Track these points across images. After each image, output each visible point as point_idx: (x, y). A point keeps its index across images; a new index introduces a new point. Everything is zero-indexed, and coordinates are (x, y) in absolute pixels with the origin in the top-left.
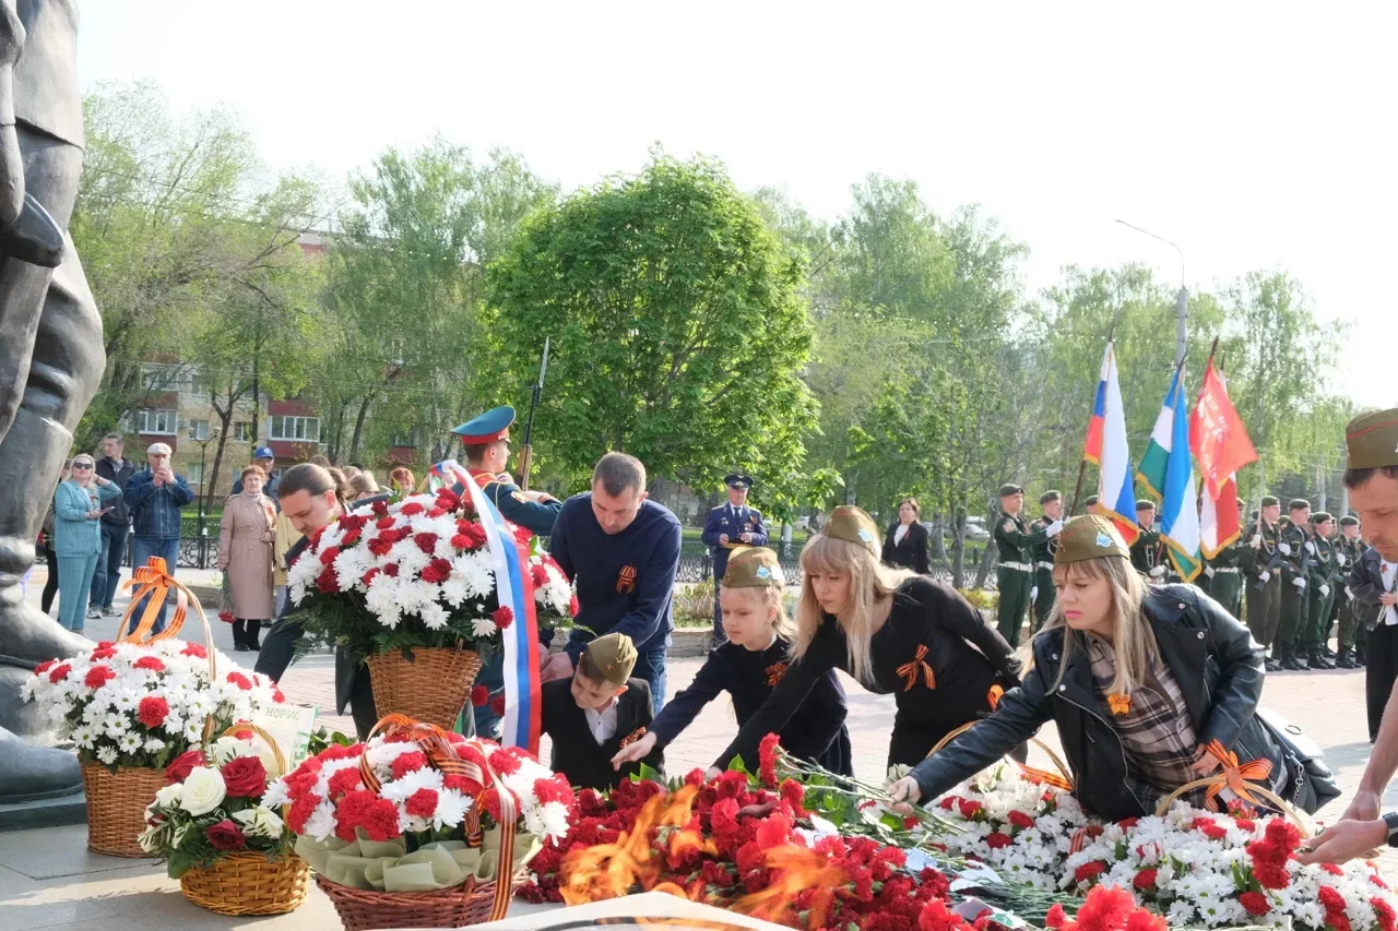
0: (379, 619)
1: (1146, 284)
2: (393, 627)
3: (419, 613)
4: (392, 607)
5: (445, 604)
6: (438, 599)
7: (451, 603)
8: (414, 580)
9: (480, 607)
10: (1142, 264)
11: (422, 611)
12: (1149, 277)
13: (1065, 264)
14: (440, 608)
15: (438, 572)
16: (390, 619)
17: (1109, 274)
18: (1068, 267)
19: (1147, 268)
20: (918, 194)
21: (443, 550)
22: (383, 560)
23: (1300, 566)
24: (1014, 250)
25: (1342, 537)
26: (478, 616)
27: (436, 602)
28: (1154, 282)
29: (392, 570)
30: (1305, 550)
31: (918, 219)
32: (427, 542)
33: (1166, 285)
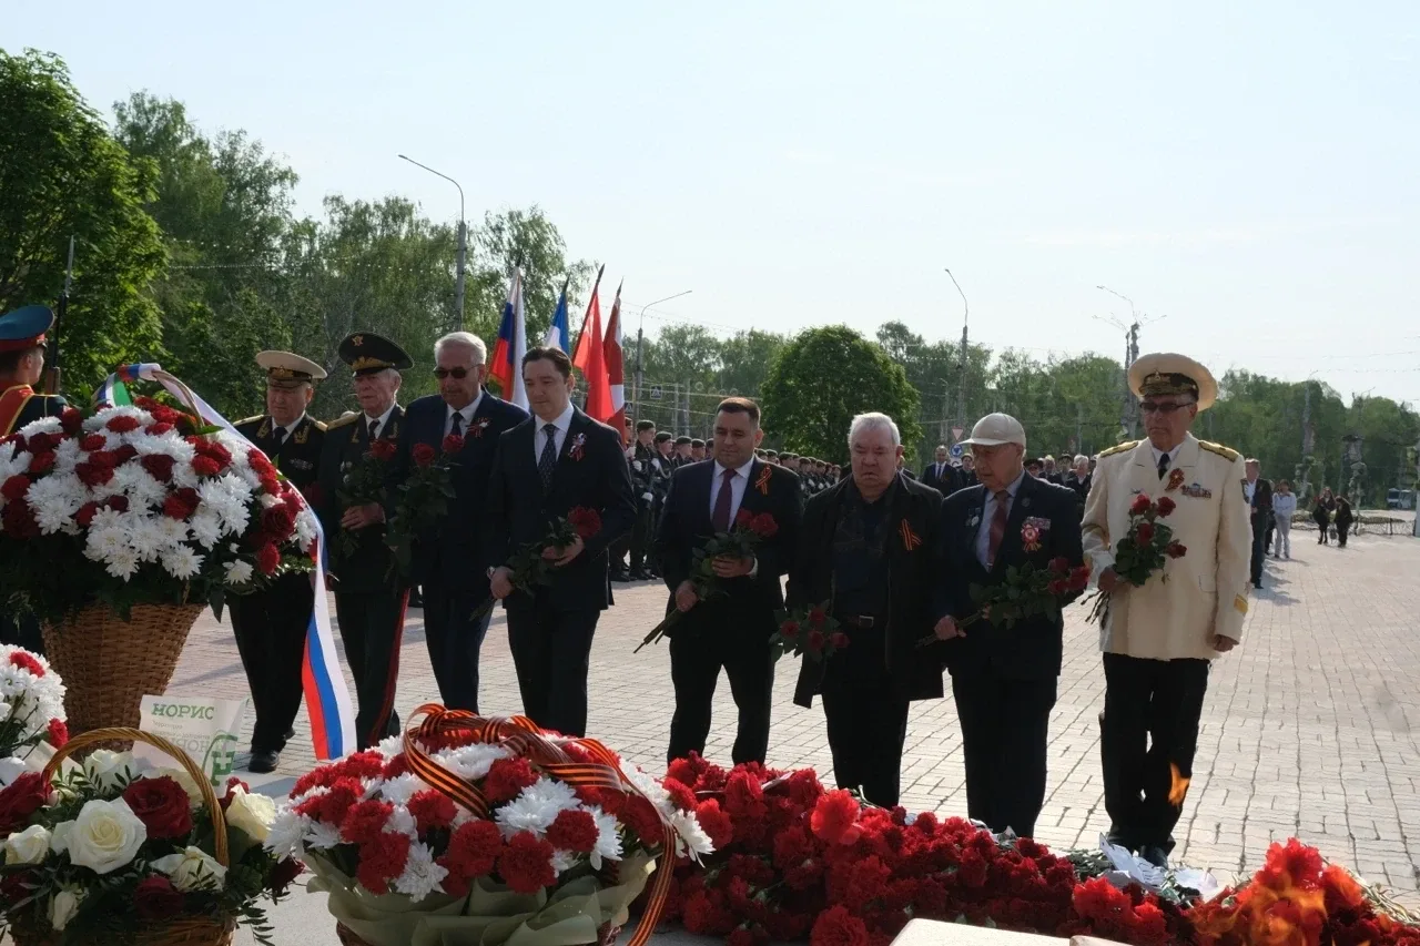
0: (109, 569)
1: (407, 218)
2: (127, 578)
3: (159, 560)
4: (125, 552)
5: (194, 544)
6: (186, 538)
7: (205, 544)
8: (149, 516)
9: (234, 547)
10: (405, 200)
11: (163, 556)
12: (410, 213)
13: (330, 195)
14: (191, 551)
15: (182, 504)
16: (123, 568)
17: (372, 209)
18: (333, 199)
19: (409, 203)
20: (187, 117)
21: (183, 476)
22: (101, 492)
23: (648, 483)
24: (283, 176)
25: (679, 456)
26: (232, 558)
27: (185, 543)
28: (416, 217)
29: (120, 503)
30: (653, 467)
31: (186, 142)
32: (160, 466)
33: (427, 221)
